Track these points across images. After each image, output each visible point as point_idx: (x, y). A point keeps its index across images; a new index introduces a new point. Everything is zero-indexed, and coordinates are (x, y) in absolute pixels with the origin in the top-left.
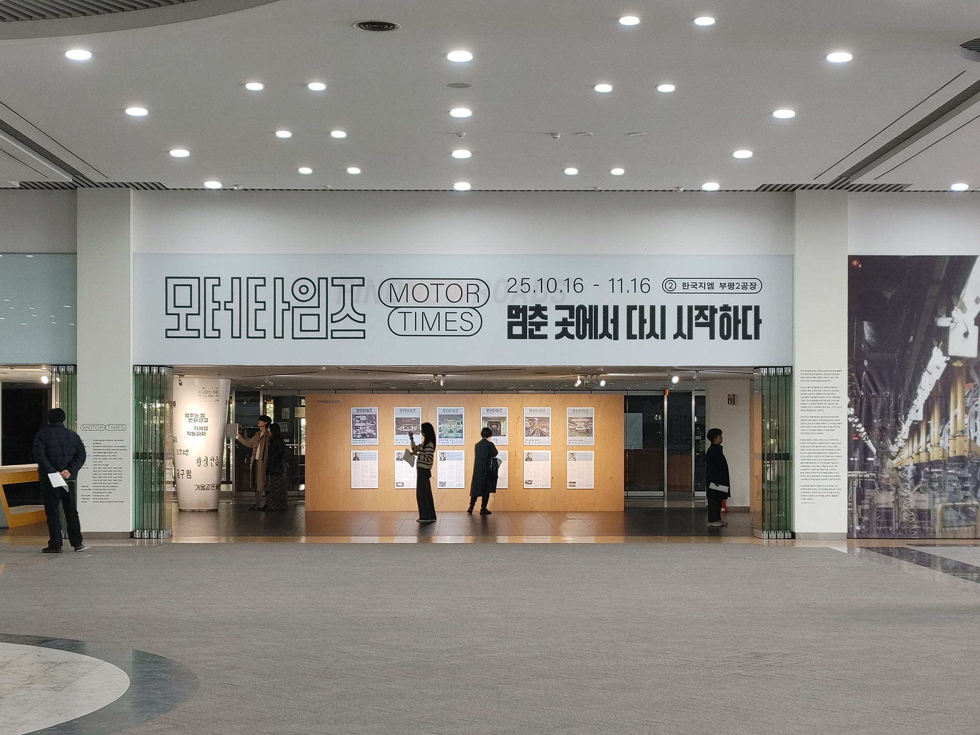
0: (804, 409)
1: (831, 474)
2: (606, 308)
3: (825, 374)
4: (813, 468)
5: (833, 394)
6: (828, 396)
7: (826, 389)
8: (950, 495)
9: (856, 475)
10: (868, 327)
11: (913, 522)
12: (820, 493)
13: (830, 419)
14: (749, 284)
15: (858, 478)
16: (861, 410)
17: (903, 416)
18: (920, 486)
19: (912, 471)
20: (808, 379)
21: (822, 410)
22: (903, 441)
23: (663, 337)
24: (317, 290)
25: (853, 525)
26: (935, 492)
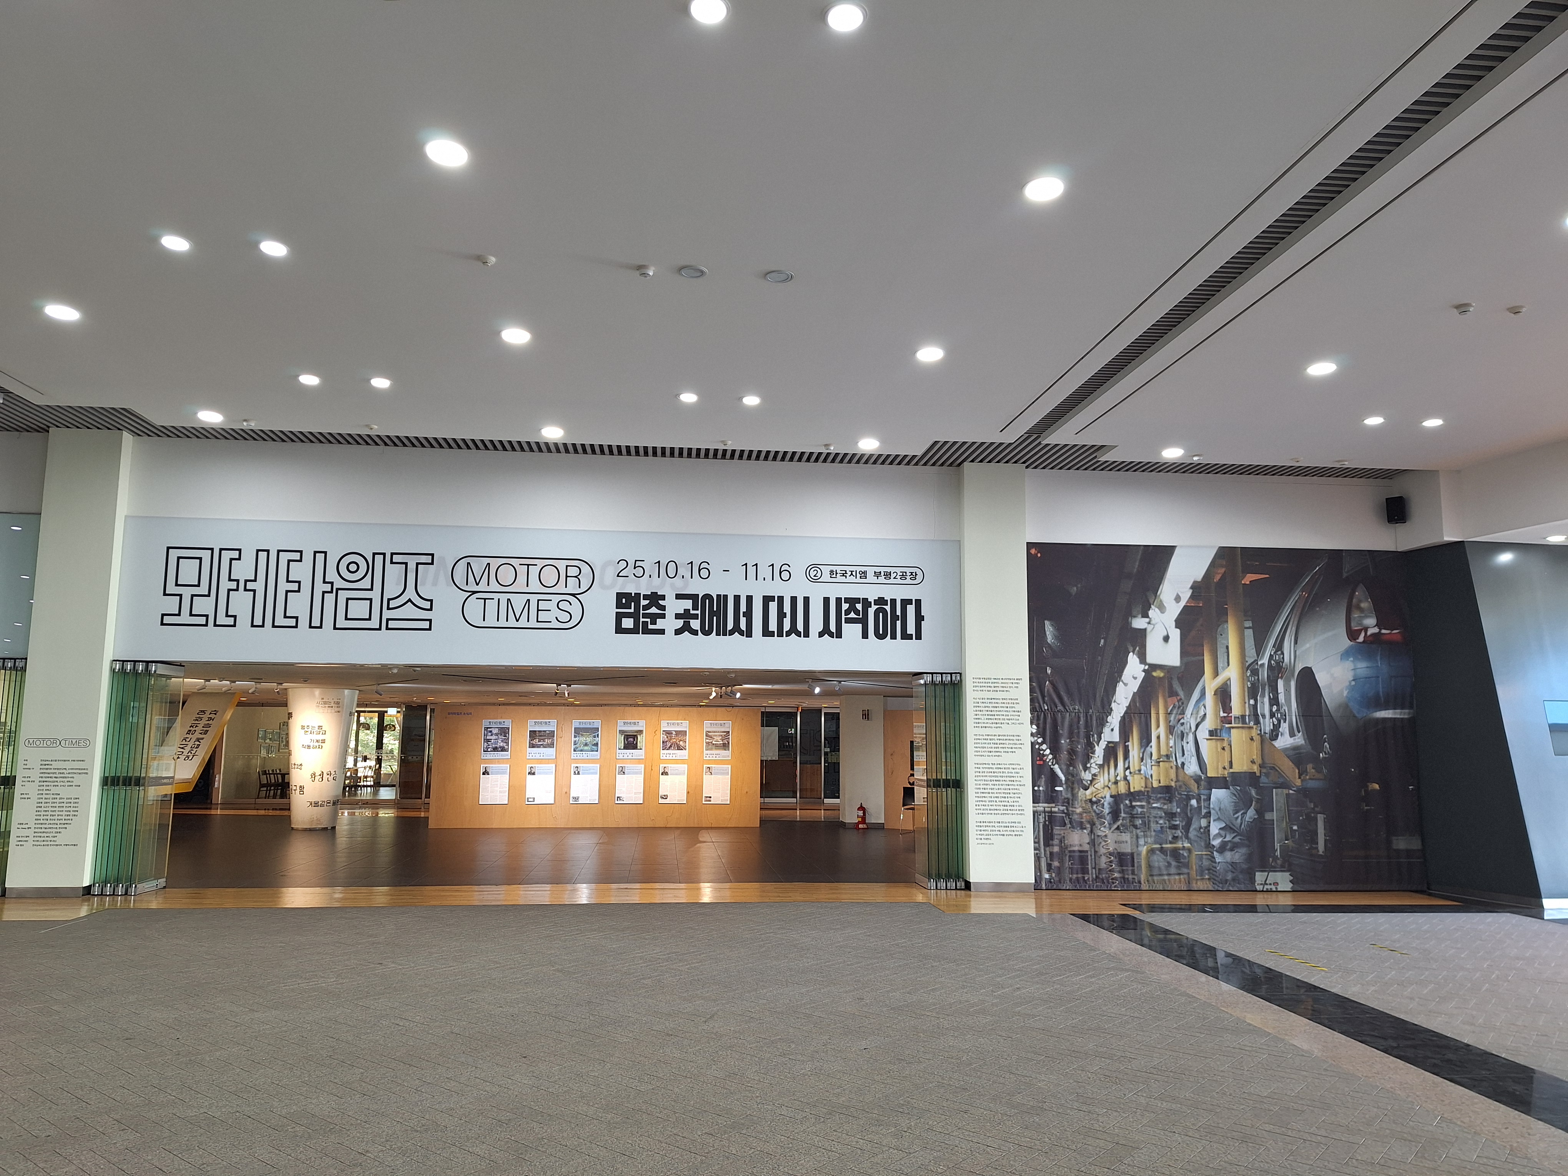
0: (978, 725)
1: (1013, 808)
2: (737, 598)
3: (1002, 683)
4: (991, 799)
5: (1012, 707)
6: (1007, 709)
7: (1004, 701)
8: (1156, 835)
9: (1042, 809)
10: (1050, 627)
11: (1113, 868)
12: (1000, 831)
13: (1009, 738)
14: (908, 574)
15: (1045, 812)
16: (1044, 729)
17: (1095, 736)
18: (1119, 823)
19: (1109, 804)
20: (982, 689)
21: (999, 727)
22: (1096, 767)
23: (807, 635)
24: (371, 568)
25: (1040, 872)
26: (1138, 831)
